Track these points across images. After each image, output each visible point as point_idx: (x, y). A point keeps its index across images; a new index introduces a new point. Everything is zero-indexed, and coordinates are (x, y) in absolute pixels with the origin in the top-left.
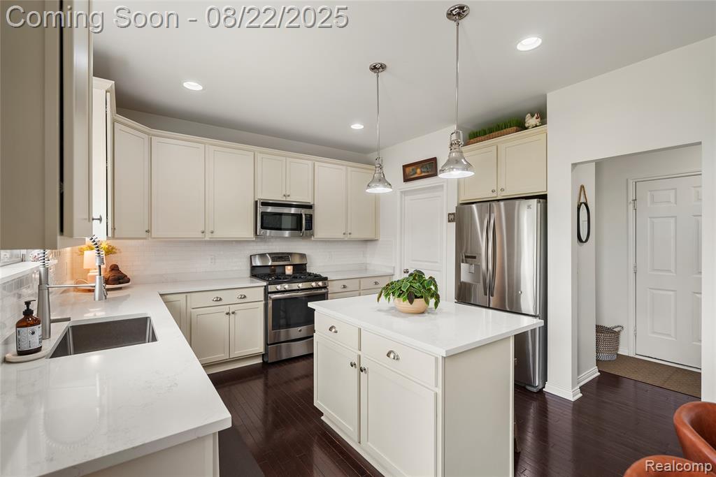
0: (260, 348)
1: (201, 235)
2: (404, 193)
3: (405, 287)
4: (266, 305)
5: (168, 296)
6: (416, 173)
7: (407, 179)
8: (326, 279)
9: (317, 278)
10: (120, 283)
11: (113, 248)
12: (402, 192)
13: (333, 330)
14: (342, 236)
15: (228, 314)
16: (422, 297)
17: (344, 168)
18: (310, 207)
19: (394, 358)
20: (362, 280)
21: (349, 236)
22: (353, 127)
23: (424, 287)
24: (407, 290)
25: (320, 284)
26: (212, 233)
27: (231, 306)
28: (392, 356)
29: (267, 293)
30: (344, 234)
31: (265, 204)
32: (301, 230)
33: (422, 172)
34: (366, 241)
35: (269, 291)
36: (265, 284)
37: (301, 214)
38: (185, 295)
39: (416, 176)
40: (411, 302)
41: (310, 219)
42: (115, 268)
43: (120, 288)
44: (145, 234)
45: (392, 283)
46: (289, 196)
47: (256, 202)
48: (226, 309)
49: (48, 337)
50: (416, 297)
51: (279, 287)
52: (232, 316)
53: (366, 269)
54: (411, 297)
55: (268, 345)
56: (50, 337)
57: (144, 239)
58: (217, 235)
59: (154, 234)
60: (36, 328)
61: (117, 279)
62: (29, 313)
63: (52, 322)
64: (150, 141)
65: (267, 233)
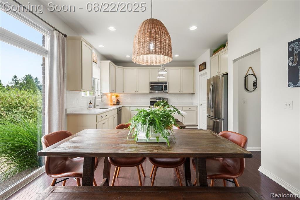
1: (135, 92)
5: (125, 107)
6: (202, 68)
7: (200, 70)
12: (199, 75)
14: (179, 92)
17: (180, 69)
18: (166, 83)
20: (184, 107)
21: (182, 92)
30: (180, 91)
31: (151, 83)
32: (162, 90)
37: (163, 86)
38: (129, 107)
41: (166, 87)
42: (118, 100)
43: (119, 105)
44: (123, 92)
46: (159, 80)
47: (149, 82)
56: (96, 108)
57: (123, 93)
58: (139, 92)
59: (125, 92)
60: (91, 104)
61: (118, 102)
62: (90, 102)
63: (96, 106)
64: (124, 70)
65: (153, 91)
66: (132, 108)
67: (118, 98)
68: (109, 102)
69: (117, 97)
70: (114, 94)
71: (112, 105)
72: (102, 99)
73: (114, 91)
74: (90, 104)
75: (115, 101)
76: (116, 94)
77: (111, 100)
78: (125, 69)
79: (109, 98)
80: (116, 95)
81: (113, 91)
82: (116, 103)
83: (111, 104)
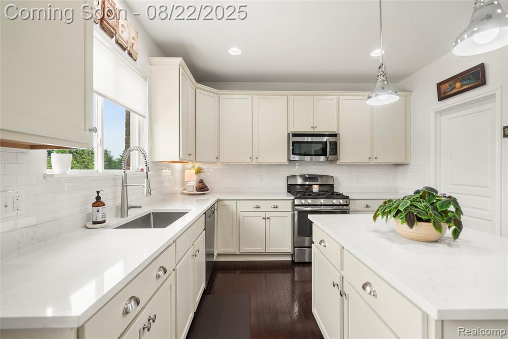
0: (289, 248)
1: (250, 161)
2: (440, 113)
3: (403, 206)
4: (293, 215)
5: (225, 201)
6: (455, 88)
7: (442, 97)
8: (347, 198)
9: (340, 196)
10: (202, 191)
11: (201, 169)
12: (436, 112)
13: (323, 244)
14: (368, 160)
15: (264, 218)
16: (428, 221)
18: (335, 135)
19: (370, 294)
21: (374, 160)
22: (372, 55)
23: (435, 209)
24: (405, 210)
25: (342, 201)
26: (257, 158)
27: (266, 213)
28: (368, 289)
29: (294, 205)
30: (370, 158)
31: (295, 135)
32: (326, 155)
33: (462, 86)
34: (397, 165)
35: (296, 204)
36: (292, 198)
37: (326, 142)
38: (236, 201)
39: (454, 91)
40: (411, 225)
41: (335, 145)
42: (201, 181)
43: (204, 194)
44: (215, 160)
45: (390, 201)
46: (316, 127)
47: (289, 134)
48: (263, 215)
49: (126, 216)
50: (420, 220)
51: (303, 201)
52: (267, 220)
53: (397, 192)
54: (412, 219)
55: (295, 247)
56: (127, 216)
57: (215, 163)
58: (260, 160)
59: (221, 160)
60: (100, 208)
61: (202, 188)
62: (98, 198)
63: (129, 208)
64: (219, 98)
65: (297, 158)
66: (242, 206)
67: (202, 176)
68: (179, 189)
69: (199, 172)
70: (190, 165)
71: (185, 194)
72: (149, 182)
73: (192, 157)
74: (94, 205)
75: (193, 183)
76: (197, 165)
77: (184, 183)
78: (222, 97)
79: (178, 175)
80: (196, 167)
81: (190, 155)
82: (196, 191)
83: (182, 193)
